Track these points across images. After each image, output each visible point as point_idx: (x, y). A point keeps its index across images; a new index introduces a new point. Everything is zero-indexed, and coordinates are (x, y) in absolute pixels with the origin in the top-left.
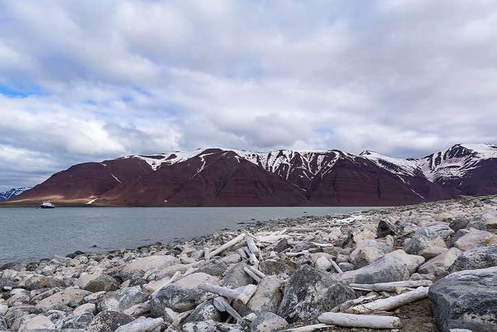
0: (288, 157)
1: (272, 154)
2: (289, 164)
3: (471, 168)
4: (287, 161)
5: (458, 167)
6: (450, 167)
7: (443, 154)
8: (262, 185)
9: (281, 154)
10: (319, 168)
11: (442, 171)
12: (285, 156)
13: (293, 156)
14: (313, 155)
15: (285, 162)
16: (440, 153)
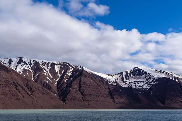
0: (28, 64)
1: (13, 60)
2: (31, 70)
3: (153, 83)
4: (28, 67)
5: (144, 82)
6: (138, 82)
7: (129, 72)
8: (21, 87)
9: (21, 61)
10: (59, 75)
11: (133, 84)
12: (25, 63)
13: (33, 64)
14: (50, 65)
15: (26, 68)
16: (127, 72)
